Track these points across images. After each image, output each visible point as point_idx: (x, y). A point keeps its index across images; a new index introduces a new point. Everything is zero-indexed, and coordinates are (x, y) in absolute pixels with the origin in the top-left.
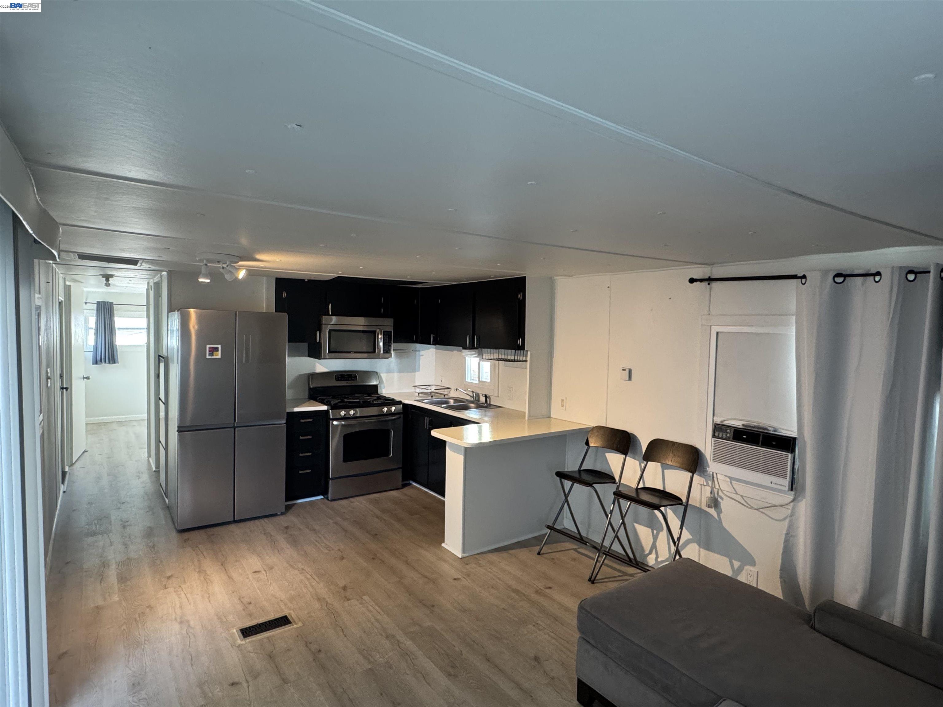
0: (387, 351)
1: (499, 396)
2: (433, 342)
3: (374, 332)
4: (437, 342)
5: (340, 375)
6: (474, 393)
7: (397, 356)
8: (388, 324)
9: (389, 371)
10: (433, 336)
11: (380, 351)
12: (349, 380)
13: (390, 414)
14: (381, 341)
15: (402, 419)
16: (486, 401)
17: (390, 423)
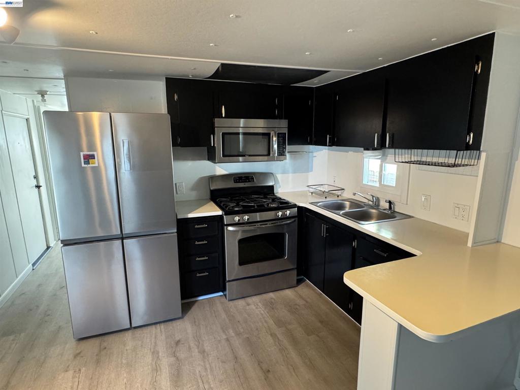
0: (281, 153)
1: (408, 203)
2: (329, 143)
3: (269, 135)
4: (333, 143)
5: (239, 177)
6: (374, 198)
7: (291, 158)
8: (283, 125)
9: (284, 172)
10: (329, 138)
11: (275, 154)
12: (246, 182)
13: (285, 218)
14: (275, 144)
15: (296, 223)
16: (390, 208)
17: (285, 226)
